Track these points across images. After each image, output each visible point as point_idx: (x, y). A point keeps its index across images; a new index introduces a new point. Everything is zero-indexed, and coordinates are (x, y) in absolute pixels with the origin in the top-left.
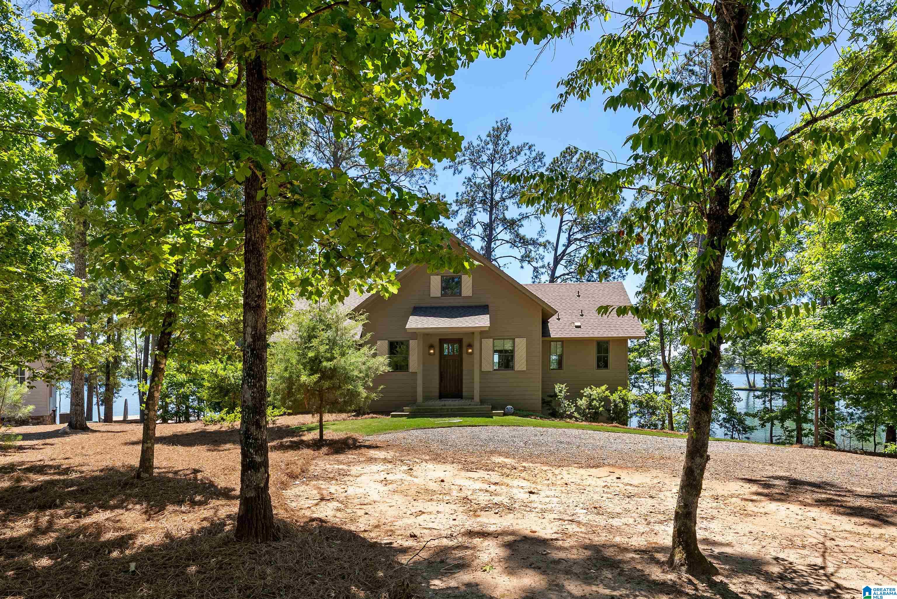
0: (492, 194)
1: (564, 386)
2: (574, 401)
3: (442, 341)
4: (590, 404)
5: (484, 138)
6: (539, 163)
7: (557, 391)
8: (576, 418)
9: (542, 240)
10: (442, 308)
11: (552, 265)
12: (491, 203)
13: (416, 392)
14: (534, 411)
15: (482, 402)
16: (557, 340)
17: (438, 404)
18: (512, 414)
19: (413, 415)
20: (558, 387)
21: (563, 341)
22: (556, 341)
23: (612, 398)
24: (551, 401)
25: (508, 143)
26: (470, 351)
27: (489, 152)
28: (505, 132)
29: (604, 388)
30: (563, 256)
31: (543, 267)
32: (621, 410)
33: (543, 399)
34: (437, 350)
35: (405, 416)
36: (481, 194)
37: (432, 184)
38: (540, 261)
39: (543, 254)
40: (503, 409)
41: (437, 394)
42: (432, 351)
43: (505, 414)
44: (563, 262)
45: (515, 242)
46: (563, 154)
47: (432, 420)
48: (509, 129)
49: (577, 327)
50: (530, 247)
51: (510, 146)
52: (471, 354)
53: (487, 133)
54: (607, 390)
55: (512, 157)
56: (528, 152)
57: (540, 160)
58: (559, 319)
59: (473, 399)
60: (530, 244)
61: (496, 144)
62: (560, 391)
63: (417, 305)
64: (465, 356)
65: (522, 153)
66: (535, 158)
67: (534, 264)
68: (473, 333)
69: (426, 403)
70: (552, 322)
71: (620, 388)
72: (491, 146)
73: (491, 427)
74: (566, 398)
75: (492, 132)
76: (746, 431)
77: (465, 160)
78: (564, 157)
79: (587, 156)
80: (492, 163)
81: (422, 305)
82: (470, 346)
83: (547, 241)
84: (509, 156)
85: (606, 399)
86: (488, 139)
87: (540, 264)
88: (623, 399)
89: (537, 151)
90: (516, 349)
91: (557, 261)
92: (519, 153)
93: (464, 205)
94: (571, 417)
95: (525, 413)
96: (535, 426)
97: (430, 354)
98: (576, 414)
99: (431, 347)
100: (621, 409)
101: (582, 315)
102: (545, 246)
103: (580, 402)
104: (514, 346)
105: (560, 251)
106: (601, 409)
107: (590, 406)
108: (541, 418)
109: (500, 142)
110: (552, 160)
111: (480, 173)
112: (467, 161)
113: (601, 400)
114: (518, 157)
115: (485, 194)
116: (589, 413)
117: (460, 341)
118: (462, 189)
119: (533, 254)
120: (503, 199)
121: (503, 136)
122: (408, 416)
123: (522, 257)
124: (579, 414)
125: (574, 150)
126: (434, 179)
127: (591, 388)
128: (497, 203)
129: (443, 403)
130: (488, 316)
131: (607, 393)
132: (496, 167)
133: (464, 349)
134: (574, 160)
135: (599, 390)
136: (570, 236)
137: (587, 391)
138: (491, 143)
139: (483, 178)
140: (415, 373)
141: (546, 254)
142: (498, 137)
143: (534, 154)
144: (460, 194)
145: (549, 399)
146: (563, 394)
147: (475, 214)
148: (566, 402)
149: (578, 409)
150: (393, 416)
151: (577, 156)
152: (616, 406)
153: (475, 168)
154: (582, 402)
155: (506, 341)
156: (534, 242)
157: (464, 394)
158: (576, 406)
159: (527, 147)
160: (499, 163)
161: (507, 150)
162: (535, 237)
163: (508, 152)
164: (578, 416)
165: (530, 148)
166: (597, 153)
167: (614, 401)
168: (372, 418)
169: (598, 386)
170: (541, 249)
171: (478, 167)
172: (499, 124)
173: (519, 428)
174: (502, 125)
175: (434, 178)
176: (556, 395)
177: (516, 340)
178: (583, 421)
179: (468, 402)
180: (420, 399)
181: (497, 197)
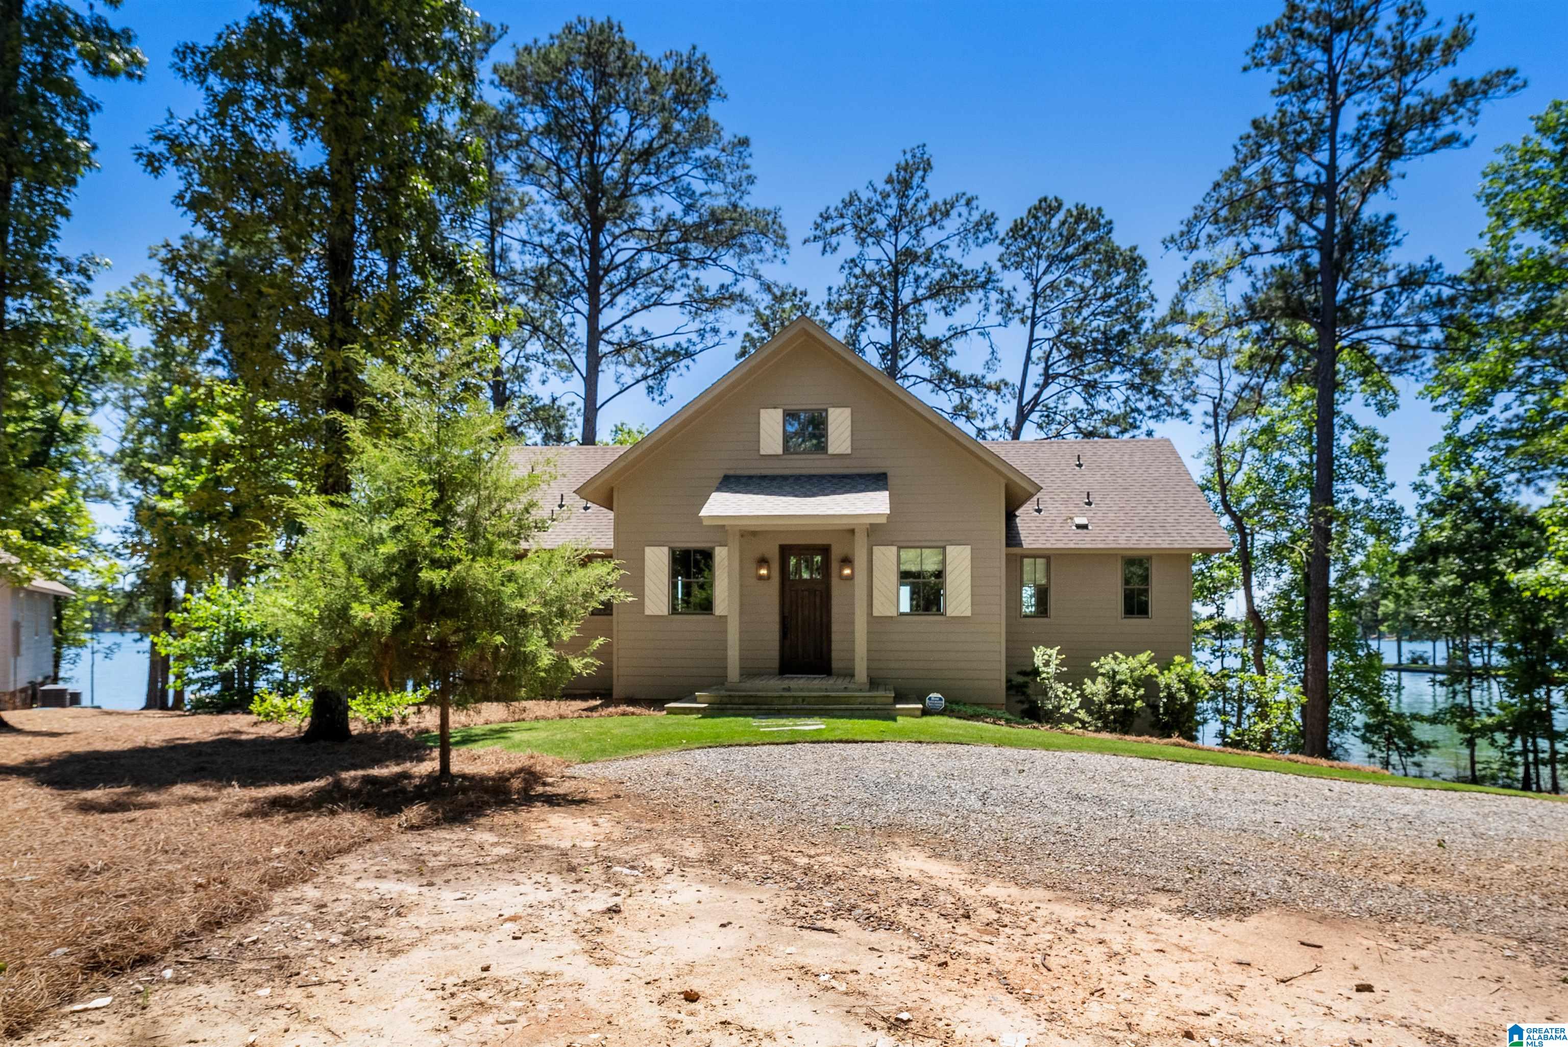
0: (896, 291)
1: (1054, 652)
2: (1078, 685)
3: (785, 551)
4: (1114, 693)
5: (881, 186)
6: (987, 234)
7: (1038, 661)
8: (1083, 723)
9: (991, 378)
10: (785, 478)
11: (1012, 423)
12: (895, 307)
13: (725, 658)
14: (989, 705)
15: (874, 683)
16: (1035, 555)
17: (774, 686)
18: (942, 713)
19: (717, 710)
20: (1040, 655)
21: (1049, 557)
22: (1035, 557)
23: (1162, 680)
24: (1025, 685)
25: (927, 196)
26: (847, 572)
27: (891, 212)
28: (920, 173)
29: (1144, 657)
30: (1036, 404)
31: (995, 428)
32: (1184, 707)
33: (1008, 681)
34: (776, 566)
35: (698, 710)
36: (875, 290)
37: (778, 262)
38: (989, 418)
39: (994, 405)
40: (921, 700)
41: (776, 664)
42: (763, 572)
43: (925, 712)
44: (1035, 416)
45: (941, 380)
46: (1033, 213)
47: (754, 722)
48: (928, 166)
49: (1079, 527)
50: (970, 391)
51: (930, 202)
52: (851, 578)
53: (885, 177)
54: (1151, 661)
55: (934, 222)
56: (964, 211)
57: (989, 228)
58: (1039, 511)
59: (853, 676)
60: (970, 386)
61: (902, 195)
62: (1047, 664)
63: (731, 472)
64: (835, 581)
65: (954, 213)
66: (978, 224)
67: (978, 423)
68: (852, 531)
69: (748, 684)
70: (1025, 515)
71: (1178, 659)
72: (893, 201)
73: (891, 746)
74: (1059, 678)
75: (895, 174)
76: (1413, 751)
77: (843, 226)
78: (1036, 218)
79: (1081, 214)
80: (896, 234)
81: (739, 472)
82: (847, 561)
83: (1002, 381)
84: (928, 219)
85: (1148, 683)
86: (888, 188)
87: (989, 423)
88: (1186, 682)
89: (981, 210)
90: (949, 569)
91: (1022, 416)
92: (947, 214)
93: (844, 314)
94: (1070, 719)
95: (970, 711)
96: (999, 744)
97: (761, 578)
98: (1082, 714)
99: (763, 561)
100: (1182, 705)
101: (1089, 504)
102: (998, 390)
103: (1089, 687)
104: (944, 562)
105: (1028, 397)
106: (1139, 704)
107: (1113, 697)
108: (1008, 722)
109: (911, 192)
110: (1012, 225)
111: (873, 252)
112: (848, 228)
113: (1137, 683)
114: (946, 223)
115: (882, 292)
116: (1113, 712)
117: (825, 550)
118: (839, 280)
119: (975, 406)
120: (917, 301)
121: (916, 181)
122: (705, 714)
123: (955, 408)
124: (1090, 712)
125: (1054, 204)
126: (781, 253)
127: (1115, 658)
128: (906, 307)
129: (786, 683)
130: (887, 493)
131: (1152, 669)
132: (904, 239)
133: (835, 565)
134: (1055, 224)
135: (1133, 662)
136: (1047, 368)
137: (1107, 664)
138: (893, 196)
139: (878, 261)
140: (724, 618)
141: (1000, 405)
142: (906, 184)
143: (976, 216)
144: (834, 290)
145: (1021, 679)
146: (1052, 669)
147: (864, 330)
148: (1060, 688)
149: (1087, 702)
150: (672, 711)
151: (1061, 216)
152: (1171, 696)
153: (863, 242)
154: (1097, 688)
155: (926, 552)
156: (977, 383)
157: (835, 665)
158: (1082, 695)
159: (963, 201)
160: (909, 233)
161: (923, 208)
162: (979, 372)
163: (925, 212)
164: (1088, 719)
165: (968, 203)
166: (1099, 210)
167: (1168, 686)
168: (624, 714)
169: (1131, 652)
170: (991, 395)
171: (870, 240)
172: (909, 156)
173: (960, 749)
174: (914, 156)
175: (784, 250)
176: (1036, 672)
177: (949, 549)
178: (1098, 730)
179: (841, 683)
180: (733, 672)
181: (906, 296)
